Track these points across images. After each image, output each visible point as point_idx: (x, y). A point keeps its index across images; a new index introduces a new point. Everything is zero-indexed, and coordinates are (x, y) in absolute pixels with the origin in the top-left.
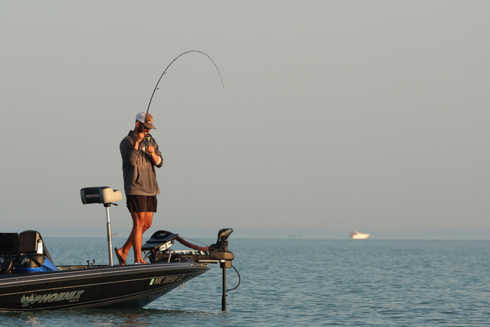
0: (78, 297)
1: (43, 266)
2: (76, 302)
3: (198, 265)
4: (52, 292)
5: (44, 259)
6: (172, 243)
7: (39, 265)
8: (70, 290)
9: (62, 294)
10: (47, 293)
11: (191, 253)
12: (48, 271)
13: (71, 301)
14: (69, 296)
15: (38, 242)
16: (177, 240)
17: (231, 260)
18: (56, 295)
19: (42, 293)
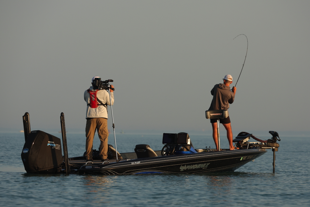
0: (207, 166)
1: (190, 151)
2: (206, 169)
3: (262, 150)
4: (195, 164)
5: (191, 147)
6: (249, 138)
7: (188, 150)
8: (203, 163)
9: (200, 165)
10: (192, 164)
11: (258, 143)
12: (193, 153)
13: (203, 168)
14: (203, 166)
15: (188, 138)
16: (251, 137)
17: (278, 147)
18: (196, 165)
19: (190, 165)
